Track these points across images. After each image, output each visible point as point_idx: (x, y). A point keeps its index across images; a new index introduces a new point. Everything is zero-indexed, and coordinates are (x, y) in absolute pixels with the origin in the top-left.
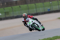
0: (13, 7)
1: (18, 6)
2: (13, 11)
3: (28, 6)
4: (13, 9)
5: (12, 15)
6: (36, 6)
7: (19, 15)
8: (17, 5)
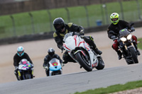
0: (14, 16)
2: (14, 25)
8: (23, 11)
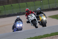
0: (5, 6)
1: (10, 5)
2: (5, 10)
3: (19, 5)
4: (5, 8)
5: (4, 14)
6: (27, 5)
7: (11, 13)
8: (8, 4)
